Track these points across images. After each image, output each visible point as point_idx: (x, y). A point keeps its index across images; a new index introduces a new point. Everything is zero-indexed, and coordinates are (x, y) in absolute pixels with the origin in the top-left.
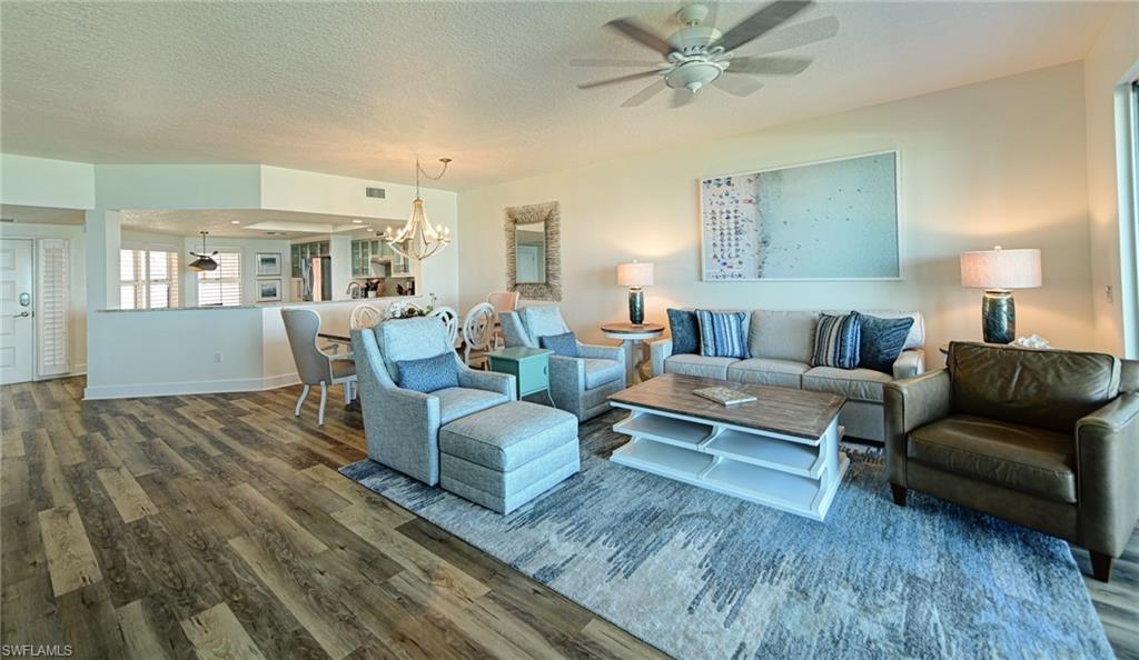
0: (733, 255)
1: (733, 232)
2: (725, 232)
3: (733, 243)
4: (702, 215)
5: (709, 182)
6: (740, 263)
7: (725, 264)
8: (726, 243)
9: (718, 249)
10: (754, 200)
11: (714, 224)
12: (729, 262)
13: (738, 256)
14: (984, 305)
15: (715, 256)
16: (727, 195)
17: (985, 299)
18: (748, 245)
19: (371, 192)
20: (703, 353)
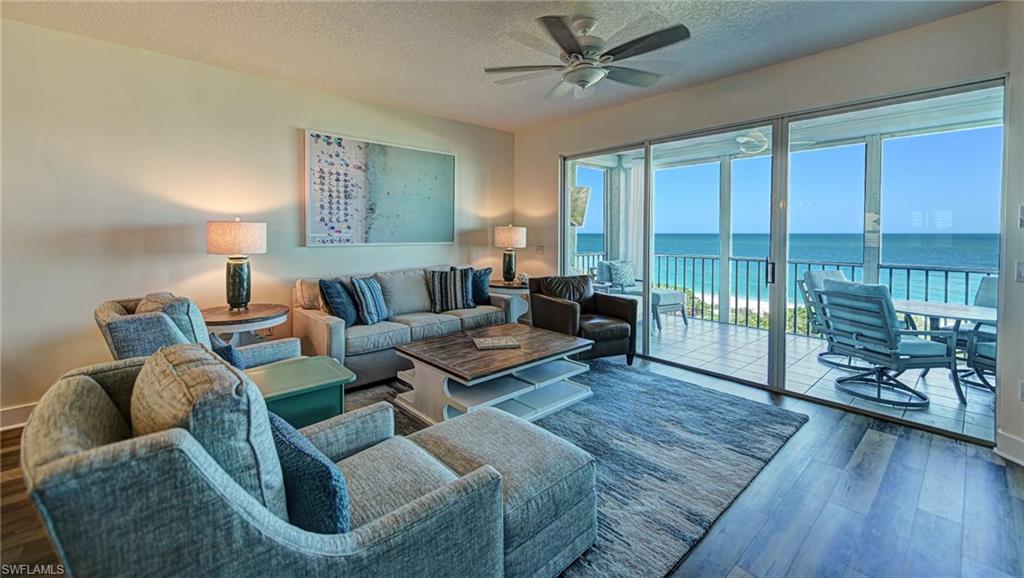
0: (342, 219)
1: (342, 195)
2: (334, 194)
3: (342, 207)
4: (308, 172)
5: (318, 136)
6: (349, 228)
7: (333, 228)
8: (334, 206)
9: (326, 211)
10: (363, 167)
11: (323, 184)
12: (336, 225)
13: (346, 220)
15: (322, 219)
16: (338, 156)
18: (357, 210)
20: (370, 322)
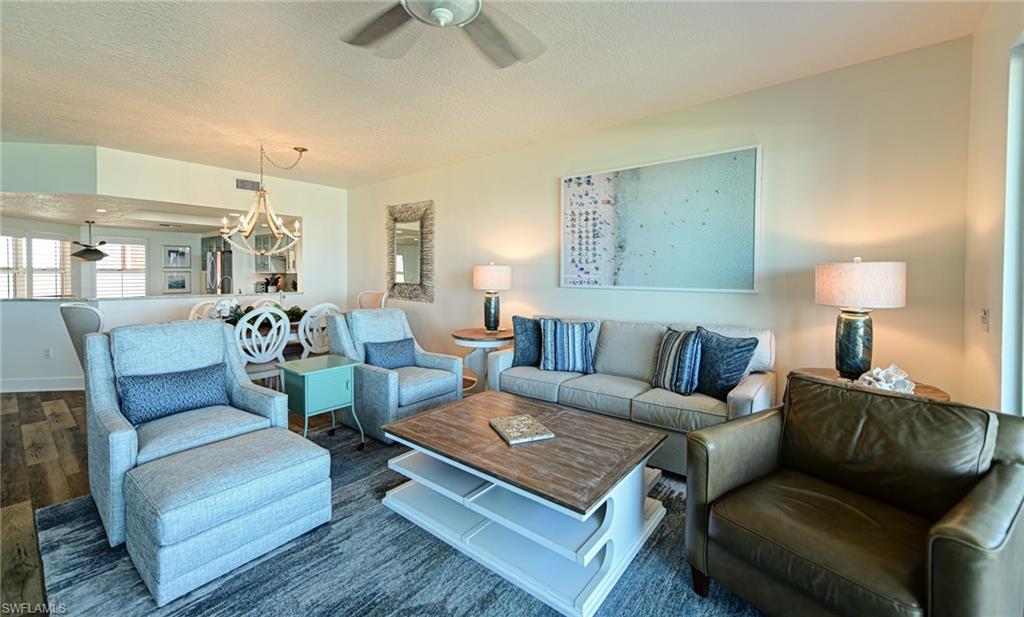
0: (590, 260)
1: (591, 235)
2: (584, 235)
3: (591, 247)
4: (562, 215)
5: (570, 180)
6: (597, 269)
7: (582, 269)
8: (584, 247)
9: (576, 253)
10: (612, 200)
11: (574, 226)
12: (584, 266)
13: (594, 261)
14: (838, 326)
15: (573, 261)
16: (587, 195)
17: (839, 320)
18: (605, 249)
19: (242, 184)
20: (542, 367)
